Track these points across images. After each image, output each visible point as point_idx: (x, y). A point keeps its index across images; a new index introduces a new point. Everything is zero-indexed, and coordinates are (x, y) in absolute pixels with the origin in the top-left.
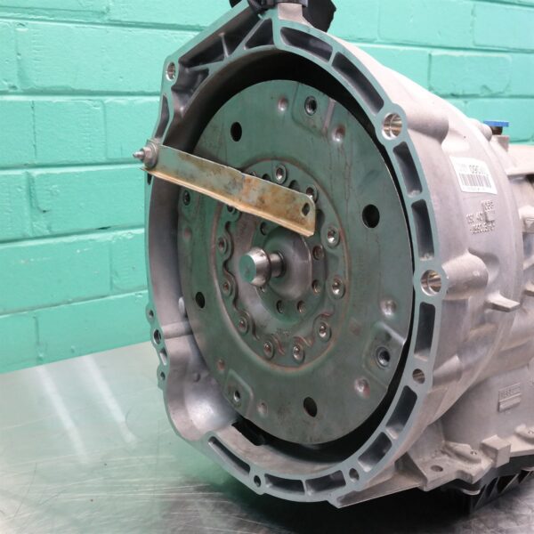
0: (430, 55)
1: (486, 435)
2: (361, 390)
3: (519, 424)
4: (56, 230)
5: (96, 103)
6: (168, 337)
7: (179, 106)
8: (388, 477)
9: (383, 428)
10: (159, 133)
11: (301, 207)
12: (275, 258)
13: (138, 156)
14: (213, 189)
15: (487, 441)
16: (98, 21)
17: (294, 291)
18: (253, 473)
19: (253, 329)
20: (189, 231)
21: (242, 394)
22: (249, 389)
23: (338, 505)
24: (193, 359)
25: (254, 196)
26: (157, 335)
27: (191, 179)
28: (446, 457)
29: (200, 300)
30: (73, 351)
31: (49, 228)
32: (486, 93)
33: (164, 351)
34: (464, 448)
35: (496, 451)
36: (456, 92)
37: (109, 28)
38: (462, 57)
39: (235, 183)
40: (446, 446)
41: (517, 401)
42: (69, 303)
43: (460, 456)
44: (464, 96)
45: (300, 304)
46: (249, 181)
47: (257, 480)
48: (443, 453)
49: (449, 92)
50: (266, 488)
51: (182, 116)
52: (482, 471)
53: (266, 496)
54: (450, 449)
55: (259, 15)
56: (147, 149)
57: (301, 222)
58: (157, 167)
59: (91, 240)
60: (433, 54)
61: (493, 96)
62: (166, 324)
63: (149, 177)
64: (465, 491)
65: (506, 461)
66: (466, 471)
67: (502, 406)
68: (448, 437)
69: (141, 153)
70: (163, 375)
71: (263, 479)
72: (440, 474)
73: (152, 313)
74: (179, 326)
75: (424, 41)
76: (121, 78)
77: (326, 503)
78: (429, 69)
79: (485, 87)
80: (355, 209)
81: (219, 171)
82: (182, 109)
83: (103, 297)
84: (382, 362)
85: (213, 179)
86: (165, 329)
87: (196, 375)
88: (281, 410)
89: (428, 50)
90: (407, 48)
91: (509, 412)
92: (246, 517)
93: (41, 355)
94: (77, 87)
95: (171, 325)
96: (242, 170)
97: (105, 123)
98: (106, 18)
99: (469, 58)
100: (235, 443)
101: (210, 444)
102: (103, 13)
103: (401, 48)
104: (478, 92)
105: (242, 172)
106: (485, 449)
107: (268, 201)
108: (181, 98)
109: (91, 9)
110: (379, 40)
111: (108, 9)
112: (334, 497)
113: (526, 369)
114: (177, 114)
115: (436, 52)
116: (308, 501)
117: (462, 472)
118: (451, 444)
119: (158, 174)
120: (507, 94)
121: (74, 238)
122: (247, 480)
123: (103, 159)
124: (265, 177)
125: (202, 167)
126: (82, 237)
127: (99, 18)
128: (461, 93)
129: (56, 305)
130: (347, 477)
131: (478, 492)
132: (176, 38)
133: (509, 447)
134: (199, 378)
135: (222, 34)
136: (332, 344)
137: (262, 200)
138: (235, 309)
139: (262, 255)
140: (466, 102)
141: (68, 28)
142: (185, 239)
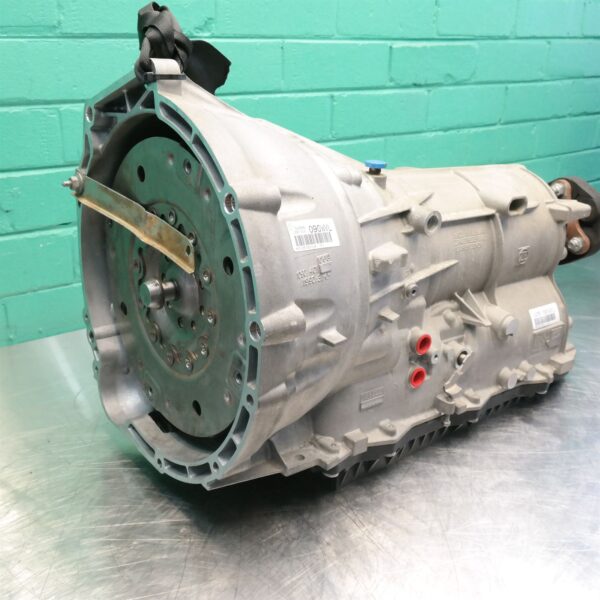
0: (391, 47)
1: (348, 430)
2: (227, 399)
3: (381, 419)
4: (19, 228)
5: (51, 111)
6: (100, 337)
7: (98, 144)
8: (245, 469)
9: (231, 435)
10: (84, 165)
11: (185, 249)
12: (169, 286)
13: (67, 185)
14: (126, 220)
15: (349, 434)
16: (49, 35)
17: (188, 312)
18: (157, 456)
19: (161, 338)
20: (114, 249)
21: (154, 390)
22: (158, 387)
23: (208, 488)
24: (121, 356)
25: (155, 232)
26: (91, 335)
27: (109, 208)
28: (312, 447)
29: (124, 308)
30: (40, 332)
31: (13, 226)
32: (450, 81)
33: (96, 349)
34: (327, 440)
35: (353, 443)
36: (418, 82)
37: (61, 40)
38: (425, 48)
39: (141, 218)
40: (314, 438)
41: (380, 401)
42: (35, 291)
43: (323, 447)
44: (427, 85)
45: (193, 323)
46: (151, 218)
47: (159, 462)
48: (311, 443)
49: (410, 82)
50: (165, 469)
51: (101, 152)
52: (337, 459)
53: (165, 475)
54: (316, 440)
55: (146, 86)
56: (74, 178)
57: (185, 260)
58: (85, 194)
59: (53, 235)
60: (394, 46)
61: (457, 84)
62: (97, 326)
63: (79, 203)
64: (327, 475)
65: (364, 450)
66: (324, 460)
67: (363, 407)
68: (317, 431)
69: (68, 182)
70: (97, 368)
71: (163, 461)
72: (302, 462)
73: (87, 316)
74: (110, 327)
75: (385, 35)
76: (75, 86)
77: (200, 485)
78: (390, 61)
79: (449, 75)
80: (218, 258)
81: (129, 205)
82: (100, 146)
83: (67, 285)
84: (238, 381)
85: (125, 211)
86: (97, 331)
87: (125, 369)
88: (179, 407)
89: (389, 43)
90: (367, 42)
91: (372, 411)
92: (154, 490)
93: (11, 337)
94: (32, 97)
95: (103, 327)
96: (147, 207)
97: (62, 128)
98: (58, 31)
99: (432, 48)
100: (147, 431)
101: (130, 429)
102: (54, 27)
103: (361, 42)
104: (442, 81)
105: (147, 209)
106: (346, 441)
107: (164, 238)
108: (100, 137)
109: (43, 23)
110: (337, 36)
111: (59, 23)
112: (206, 482)
113: (390, 376)
114: (96, 151)
115: (397, 45)
116: (190, 482)
117: (320, 461)
118: (318, 437)
119: (84, 201)
120: (473, 80)
121: (37, 234)
122: (153, 461)
123: (61, 162)
124: (163, 217)
125: (118, 200)
126: (44, 233)
127: (50, 32)
128: (423, 83)
129: (24, 293)
130: (212, 467)
131: (337, 475)
132: (129, 46)
133: (367, 439)
134: (128, 371)
135: (125, 91)
136: (209, 362)
137: (160, 235)
138: (148, 321)
139: (156, 285)
140: (429, 91)
141: (21, 43)
142: (112, 255)
